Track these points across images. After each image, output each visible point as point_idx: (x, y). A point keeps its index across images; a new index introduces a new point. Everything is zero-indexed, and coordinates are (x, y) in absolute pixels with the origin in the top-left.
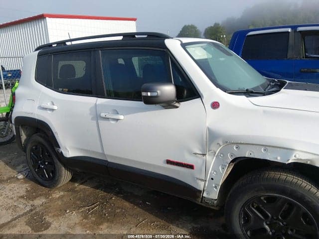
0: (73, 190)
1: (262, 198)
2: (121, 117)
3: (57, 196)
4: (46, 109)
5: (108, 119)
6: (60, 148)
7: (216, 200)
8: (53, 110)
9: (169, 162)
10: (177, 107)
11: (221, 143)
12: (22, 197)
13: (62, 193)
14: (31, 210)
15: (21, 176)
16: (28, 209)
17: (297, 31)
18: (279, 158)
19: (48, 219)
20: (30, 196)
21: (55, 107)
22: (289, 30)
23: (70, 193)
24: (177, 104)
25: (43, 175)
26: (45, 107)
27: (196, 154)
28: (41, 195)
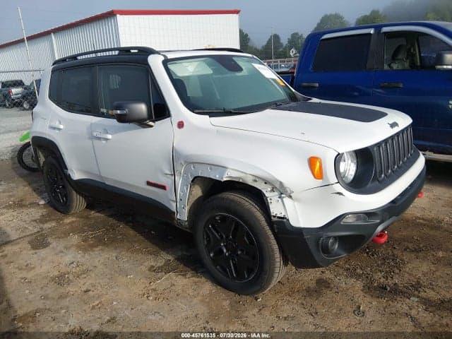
0: (87, 217)
1: (217, 218)
2: (110, 137)
3: (68, 221)
4: (54, 128)
5: (99, 139)
6: (67, 169)
7: (186, 221)
8: (59, 129)
9: (149, 183)
10: (151, 126)
11: (183, 163)
12: (35, 221)
13: (74, 219)
14: (38, 232)
15: (42, 202)
16: (36, 230)
17: (382, 32)
18: (217, 176)
19: (50, 240)
20: (43, 220)
21: (62, 127)
22: (372, 31)
23: (83, 219)
24: (151, 123)
25: (59, 201)
26: (54, 126)
27: (166, 174)
28: (54, 220)
